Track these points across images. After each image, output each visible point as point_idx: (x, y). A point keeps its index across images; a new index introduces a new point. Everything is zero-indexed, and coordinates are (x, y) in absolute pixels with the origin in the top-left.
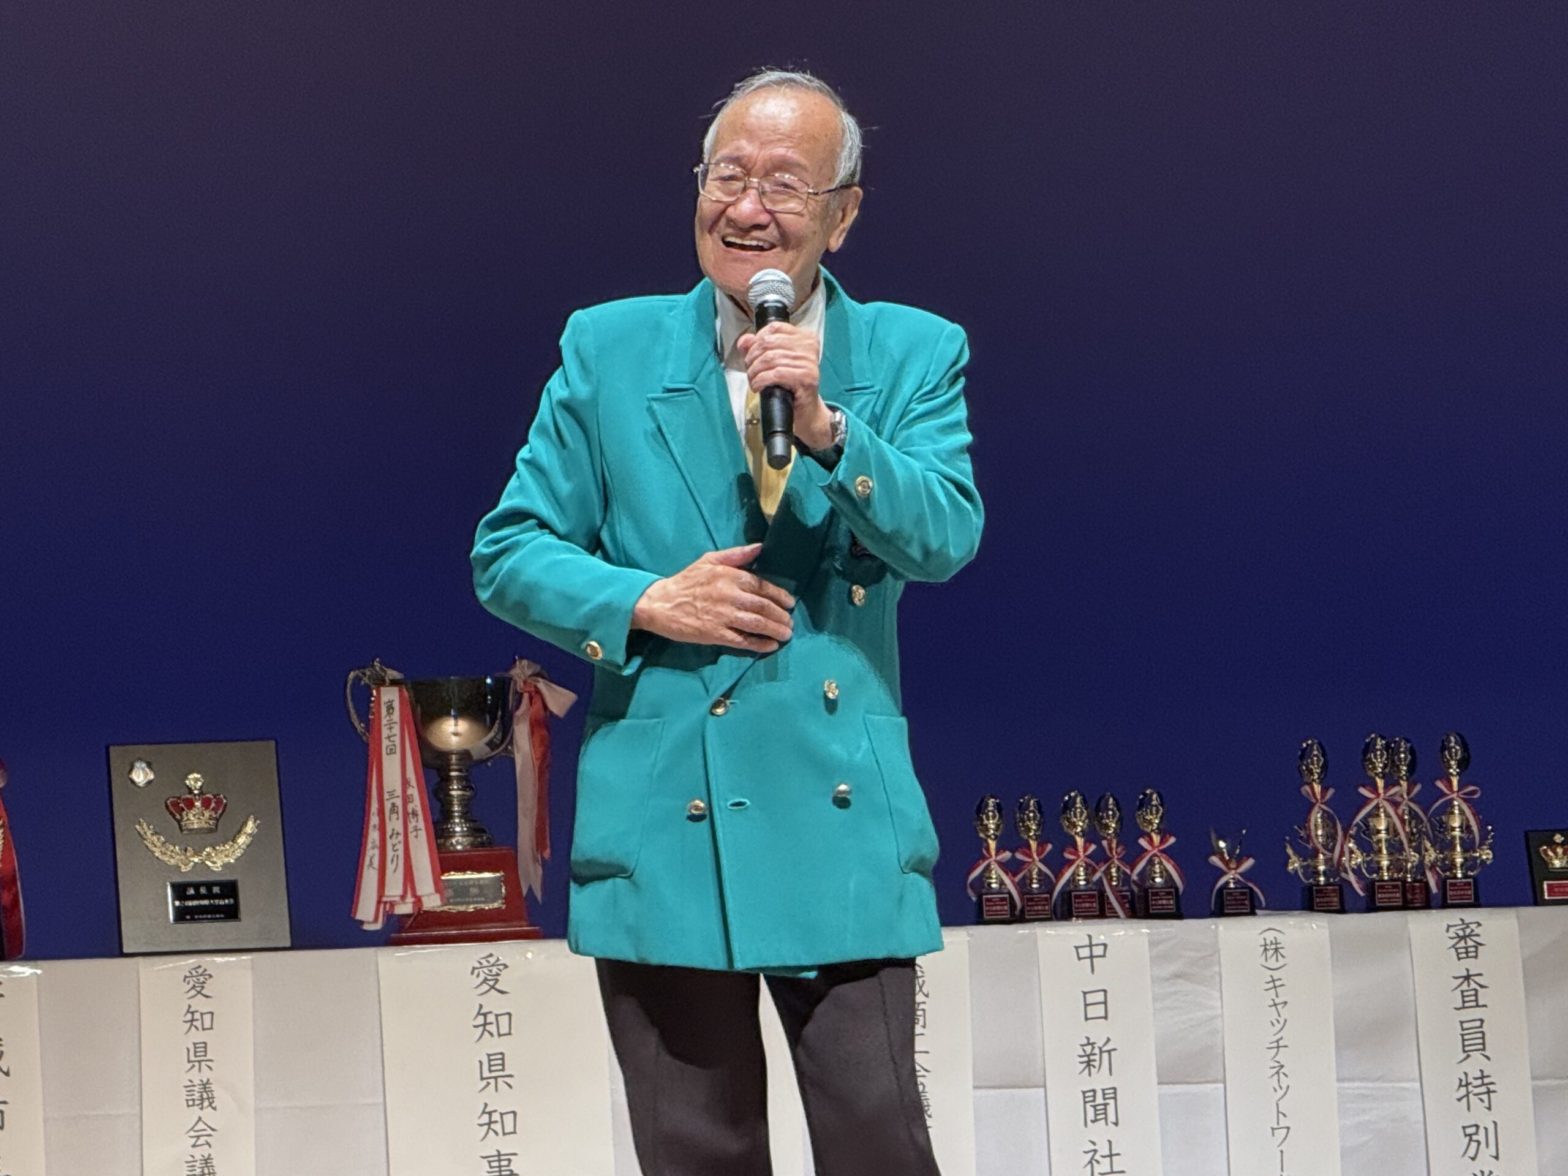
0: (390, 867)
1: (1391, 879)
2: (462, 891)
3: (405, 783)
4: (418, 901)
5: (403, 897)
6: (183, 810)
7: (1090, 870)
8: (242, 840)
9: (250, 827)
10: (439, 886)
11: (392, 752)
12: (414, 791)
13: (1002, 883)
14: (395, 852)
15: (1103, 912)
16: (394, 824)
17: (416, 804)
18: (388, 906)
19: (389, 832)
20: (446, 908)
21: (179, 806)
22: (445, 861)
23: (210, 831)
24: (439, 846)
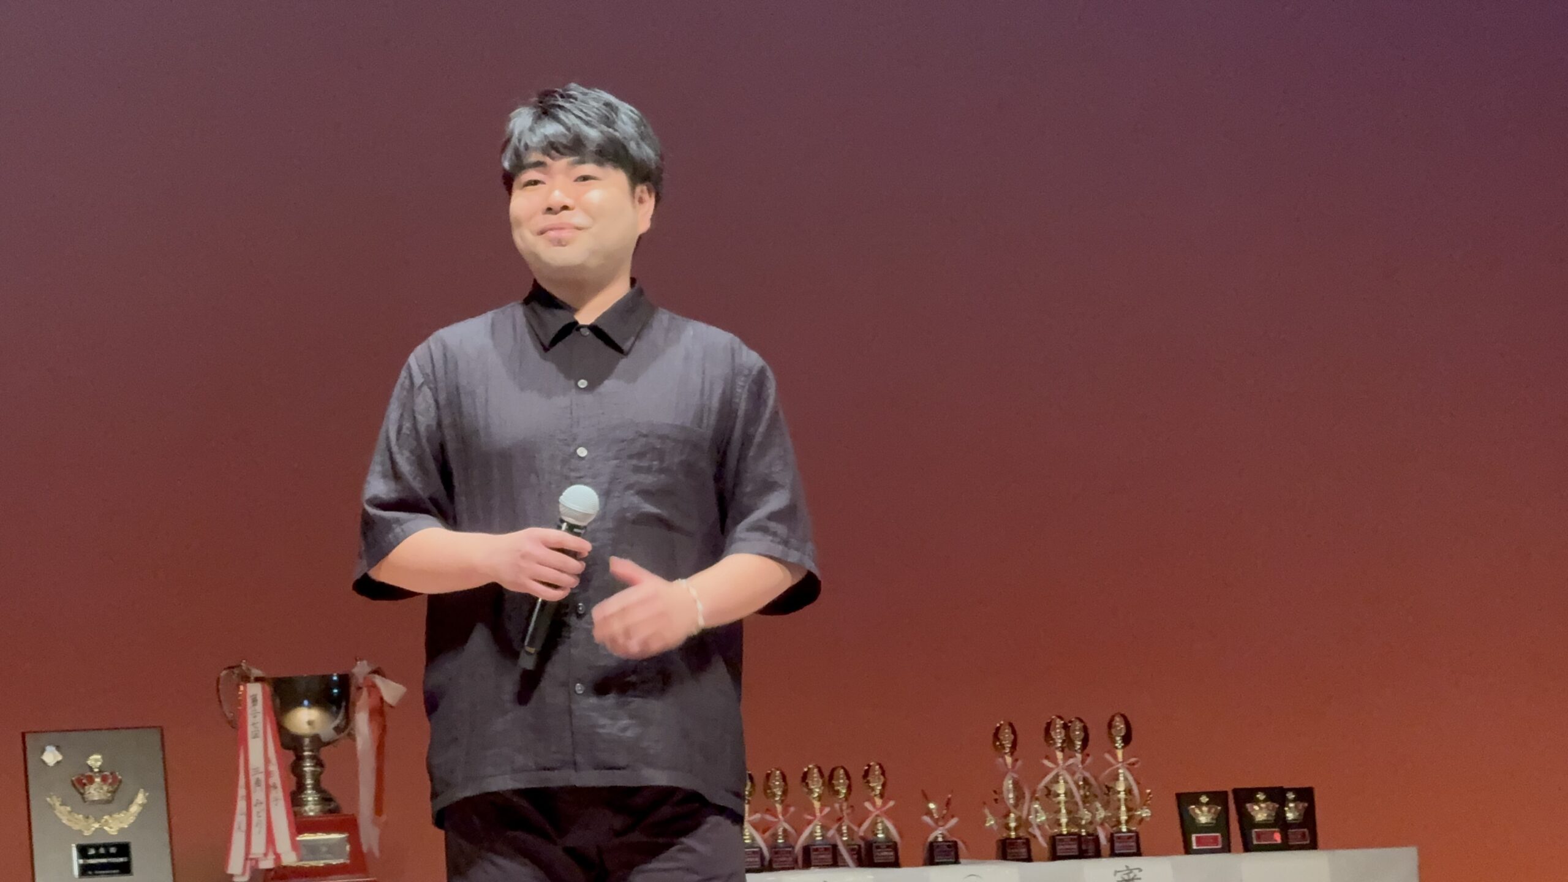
0: (255, 830)
1: (1069, 834)
2: (313, 849)
3: (267, 761)
4: (278, 858)
5: (266, 855)
6: (85, 785)
7: (825, 828)
8: (134, 809)
9: (140, 798)
10: (295, 846)
11: (256, 736)
12: (274, 768)
13: (753, 839)
14: (259, 819)
15: (835, 862)
16: (258, 795)
17: (276, 779)
18: (254, 862)
19: (254, 801)
20: (301, 864)
21: (81, 783)
22: (301, 825)
23: (108, 802)
24: (296, 814)
